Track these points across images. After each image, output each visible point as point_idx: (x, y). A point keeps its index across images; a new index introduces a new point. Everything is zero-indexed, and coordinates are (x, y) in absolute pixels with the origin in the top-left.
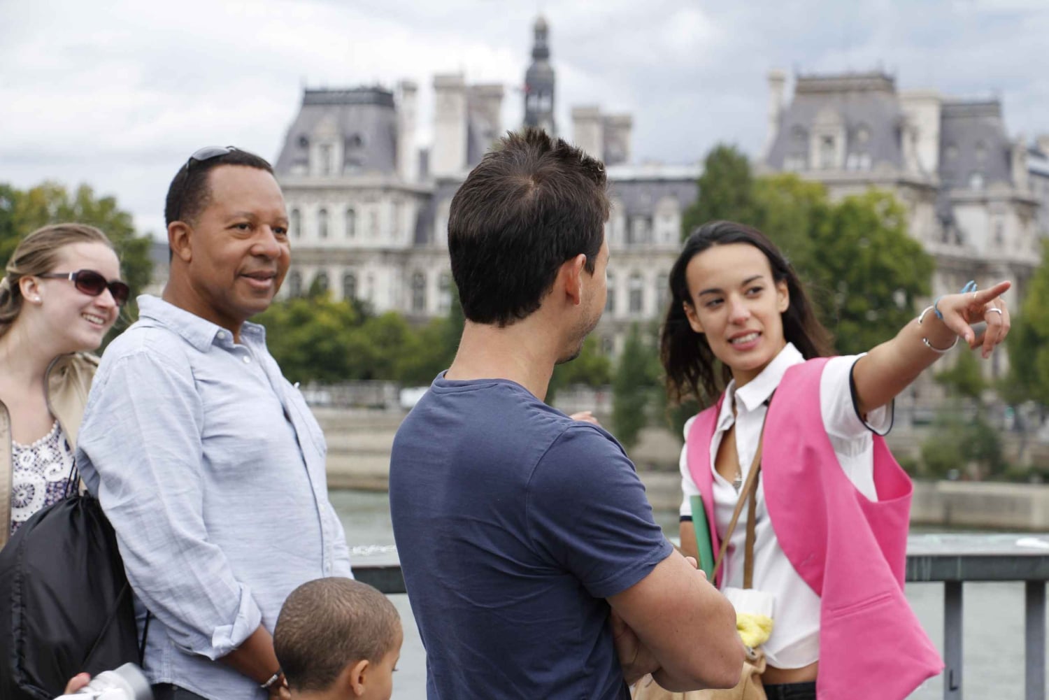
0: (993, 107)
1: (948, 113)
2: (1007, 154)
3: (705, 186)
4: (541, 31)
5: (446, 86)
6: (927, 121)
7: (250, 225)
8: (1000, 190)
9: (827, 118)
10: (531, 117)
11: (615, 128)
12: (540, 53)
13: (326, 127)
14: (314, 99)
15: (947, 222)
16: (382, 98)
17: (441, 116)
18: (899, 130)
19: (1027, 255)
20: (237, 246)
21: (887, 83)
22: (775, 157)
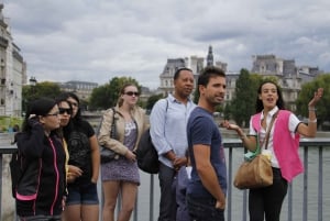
0: (293, 61)
1: (285, 62)
2: (296, 70)
3: (240, 76)
4: (210, 48)
5: (193, 58)
6: (281, 64)
7: (186, 80)
8: (294, 76)
9: (263, 63)
10: (209, 64)
11: (224, 65)
12: (210, 52)
13: (172, 66)
14: (170, 61)
15: (285, 82)
16: (182, 61)
17: (192, 64)
18: (276, 66)
19: (299, 88)
20: (184, 84)
21: (274, 57)
22: (253, 70)
